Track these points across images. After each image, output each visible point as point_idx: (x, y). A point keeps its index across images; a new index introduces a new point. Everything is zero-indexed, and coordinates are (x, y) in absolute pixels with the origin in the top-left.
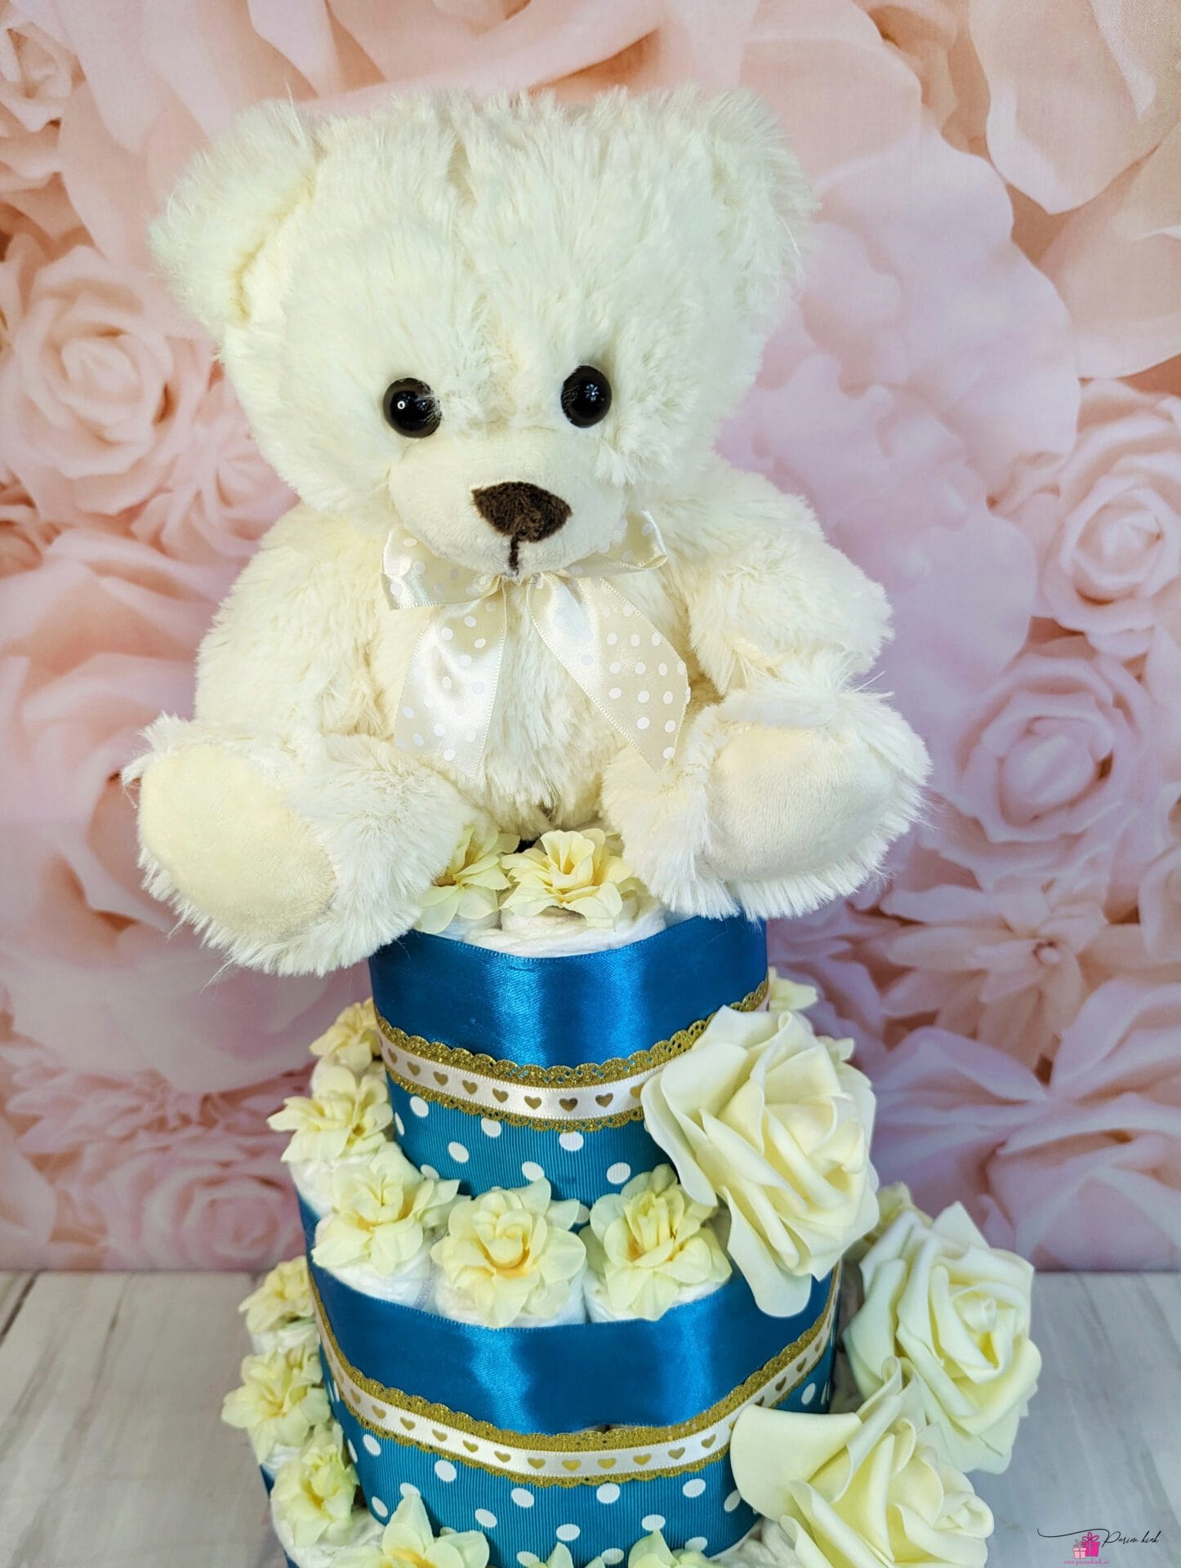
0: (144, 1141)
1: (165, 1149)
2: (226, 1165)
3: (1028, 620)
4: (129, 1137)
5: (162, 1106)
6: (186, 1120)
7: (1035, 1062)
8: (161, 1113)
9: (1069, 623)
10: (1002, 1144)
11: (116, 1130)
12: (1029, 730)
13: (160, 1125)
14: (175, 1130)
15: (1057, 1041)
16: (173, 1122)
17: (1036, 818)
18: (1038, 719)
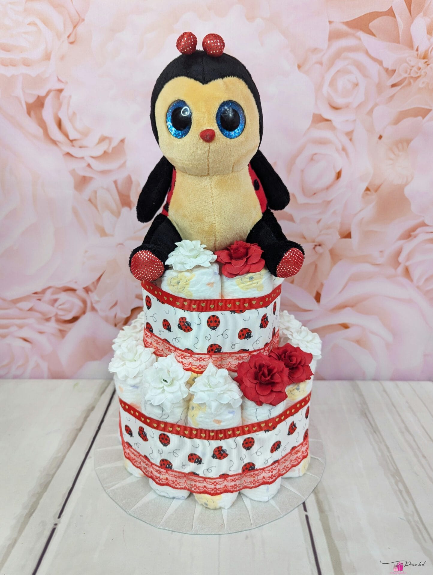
3: (312, 114)
7: (314, 294)
9: (326, 116)
12: (312, 159)
15: (322, 285)
17: (315, 194)
18: (315, 154)
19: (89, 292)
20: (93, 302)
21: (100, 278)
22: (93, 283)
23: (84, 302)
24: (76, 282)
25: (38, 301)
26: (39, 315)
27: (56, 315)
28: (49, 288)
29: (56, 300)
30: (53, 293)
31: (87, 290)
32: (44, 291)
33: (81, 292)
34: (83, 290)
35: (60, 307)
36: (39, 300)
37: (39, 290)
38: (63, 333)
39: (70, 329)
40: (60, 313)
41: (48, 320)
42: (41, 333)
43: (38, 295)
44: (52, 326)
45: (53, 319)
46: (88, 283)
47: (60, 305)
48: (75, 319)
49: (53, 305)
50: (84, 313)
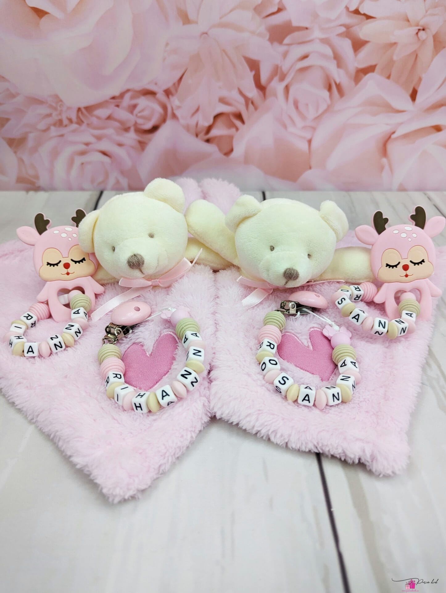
0: (54, 131)
1: (62, 136)
2: (87, 144)
4: (47, 129)
5: (60, 114)
6: (71, 121)
7: (410, 91)
8: (60, 117)
10: (394, 133)
11: (42, 126)
13: (60, 123)
14: (66, 126)
15: (420, 79)
16: (65, 122)
19: (170, 96)
20: (174, 108)
21: (181, 78)
22: (174, 84)
23: (165, 108)
24: (156, 84)
25: (116, 108)
26: (117, 124)
27: (136, 124)
28: (128, 91)
29: (135, 106)
30: (132, 98)
31: (168, 93)
32: (122, 95)
33: (161, 96)
34: (163, 93)
35: (139, 115)
36: (118, 106)
37: (117, 93)
38: (142, 145)
39: (150, 140)
40: (140, 121)
41: (127, 130)
42: (120, 145)
43: (117, 99)
44: (131, 137)
45: (132, 129)
46: (169, 85)
47: (139, 112)
48: (155, 129)
49: (132, 112)
50: (164, 120)
